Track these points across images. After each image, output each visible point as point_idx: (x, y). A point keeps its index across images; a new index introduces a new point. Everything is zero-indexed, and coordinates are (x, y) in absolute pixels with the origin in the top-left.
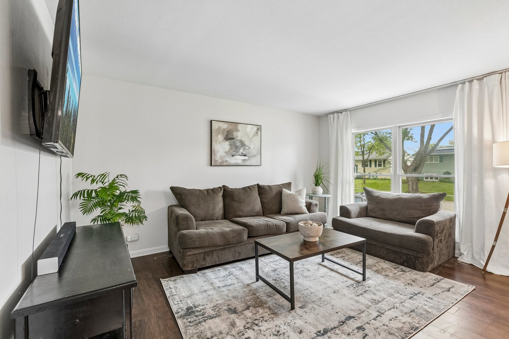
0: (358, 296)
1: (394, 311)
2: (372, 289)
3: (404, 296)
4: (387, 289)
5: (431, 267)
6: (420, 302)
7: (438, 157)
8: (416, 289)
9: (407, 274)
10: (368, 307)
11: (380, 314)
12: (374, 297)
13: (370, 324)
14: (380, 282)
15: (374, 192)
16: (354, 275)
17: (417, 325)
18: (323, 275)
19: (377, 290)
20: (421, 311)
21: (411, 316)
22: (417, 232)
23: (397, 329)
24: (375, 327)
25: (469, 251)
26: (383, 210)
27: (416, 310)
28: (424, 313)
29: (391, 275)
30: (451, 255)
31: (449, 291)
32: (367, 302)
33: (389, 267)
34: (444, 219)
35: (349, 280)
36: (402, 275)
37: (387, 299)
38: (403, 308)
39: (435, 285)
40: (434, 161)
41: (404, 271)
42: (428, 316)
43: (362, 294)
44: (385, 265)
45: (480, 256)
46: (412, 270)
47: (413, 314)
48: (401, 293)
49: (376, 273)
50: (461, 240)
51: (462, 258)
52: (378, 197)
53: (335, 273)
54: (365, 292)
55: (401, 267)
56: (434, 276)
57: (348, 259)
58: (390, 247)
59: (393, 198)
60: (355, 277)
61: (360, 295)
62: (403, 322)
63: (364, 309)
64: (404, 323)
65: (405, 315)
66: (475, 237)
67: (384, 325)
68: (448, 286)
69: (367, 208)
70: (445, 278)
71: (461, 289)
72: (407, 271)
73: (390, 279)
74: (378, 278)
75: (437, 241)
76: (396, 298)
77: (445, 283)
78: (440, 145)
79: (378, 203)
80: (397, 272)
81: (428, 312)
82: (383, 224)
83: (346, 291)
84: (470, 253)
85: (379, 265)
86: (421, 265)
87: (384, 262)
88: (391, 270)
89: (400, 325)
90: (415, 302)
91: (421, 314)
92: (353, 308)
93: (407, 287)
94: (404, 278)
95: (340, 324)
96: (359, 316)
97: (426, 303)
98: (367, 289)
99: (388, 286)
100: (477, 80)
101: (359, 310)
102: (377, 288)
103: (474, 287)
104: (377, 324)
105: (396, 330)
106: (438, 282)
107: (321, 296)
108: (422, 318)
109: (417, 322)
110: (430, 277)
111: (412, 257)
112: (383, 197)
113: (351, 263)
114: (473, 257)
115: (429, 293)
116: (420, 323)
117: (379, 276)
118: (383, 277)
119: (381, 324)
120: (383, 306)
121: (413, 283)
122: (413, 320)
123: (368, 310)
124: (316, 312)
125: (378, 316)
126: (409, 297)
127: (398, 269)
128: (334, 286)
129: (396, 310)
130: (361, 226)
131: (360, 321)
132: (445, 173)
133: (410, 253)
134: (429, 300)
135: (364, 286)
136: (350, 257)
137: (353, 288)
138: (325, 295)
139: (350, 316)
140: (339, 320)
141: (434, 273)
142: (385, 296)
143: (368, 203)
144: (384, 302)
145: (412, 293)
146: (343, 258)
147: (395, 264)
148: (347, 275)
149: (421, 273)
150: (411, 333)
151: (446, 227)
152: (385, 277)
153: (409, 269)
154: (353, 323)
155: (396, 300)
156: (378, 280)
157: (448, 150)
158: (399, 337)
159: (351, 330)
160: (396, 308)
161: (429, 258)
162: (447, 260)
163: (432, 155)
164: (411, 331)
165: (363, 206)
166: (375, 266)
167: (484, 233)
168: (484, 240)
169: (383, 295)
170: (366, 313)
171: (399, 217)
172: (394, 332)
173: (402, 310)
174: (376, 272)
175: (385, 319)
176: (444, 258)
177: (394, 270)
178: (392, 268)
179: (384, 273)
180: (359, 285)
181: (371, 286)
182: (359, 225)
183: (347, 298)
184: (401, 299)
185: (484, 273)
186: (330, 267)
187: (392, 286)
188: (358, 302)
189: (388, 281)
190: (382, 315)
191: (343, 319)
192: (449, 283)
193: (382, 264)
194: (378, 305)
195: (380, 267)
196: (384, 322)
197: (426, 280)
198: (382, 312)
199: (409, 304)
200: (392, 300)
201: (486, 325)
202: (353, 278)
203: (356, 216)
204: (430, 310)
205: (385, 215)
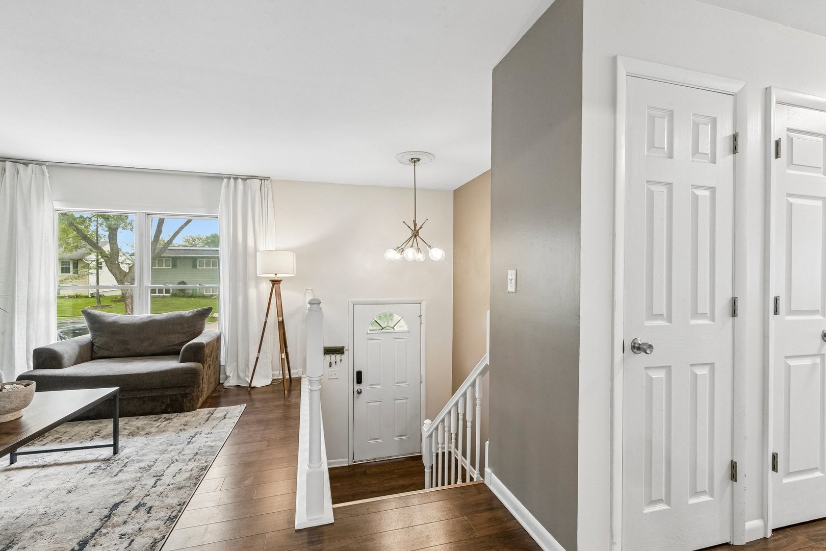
0: (115, 476)
1: (175, 466)
2: (134, 457)
3: (180, 445)
4: (155, 448)
5: (201, 400)
6: (201, 442)
7: (170, 260)
8: (191, 431)
9: (175, 420)
10: (138, 480)
11: (158, 478)
12: (142, 465)
13: (151, 495)
14: (142, 445)
15: (105, 316)
16: (94, 454)
17: (206, 464)
18: (28, 481)
19: (142, 455)
20: (205, 450)
21: (197, 460)
22: (182, 361)
23: (186, 479)
24: (159, 493)
25: (234, 374)
26: (125, 342)
27: (199, 452)
28: (209, 449)
29: (153, 430)
30: (217, 382)
31: (225, 418)
32: (133, 476)
33: (147, 422)
34: (212, 339)
35: (89, 464)
36: (168, 425)
37: (161, 458)
38: (185, 457)
39: (210, 419)
40: (164, 265)
41: (169, 419)
42: (213, 450)
43: (121, 471)
44: (141, 422)
45: (245, 374)
46: (179, 414)
47: (198, 457)
48: (175, 444)
49: (131, 437)
50: (226, 363)
51: (228, 382)
52: (114, 324)
53: (55, 467)
54: (125, 465)
55: (164, 416)
56: (206, 410)
57: (70, 439)
58: (146, 394)
59: (141, 321)
60: (97, 456)
61: (118, 473)
62: (190, 470)
63: (133, 484)
64: (192, 470)
65: (189, 462)
66: (240, 354)
67: (169, 485)
68: (223, 414)
69: (92, 344)
70: (217, 407)
71: (236, 412)
72: (173, 417)
73: (154, 435)
74: (136, 442)
75: (206, 366)
76: (171, 451)
77: (219, 412)
78: (174, 242)
79: (114, 333)
80: (160, 423)
81: (212, 446)
82: (129, 364)
83: (91, 481)
84: (236, 374)
85: (130, 426)
86: (190, 402)
87: (137, 419)
88: (151, 424)
89: (187, 475)
90: (195, 444)
91: (206, 452)
92: (116, 493)
93: (180, 434)
94: (172, 426)
95: (104, 522)
96: (130, 496)
97: (207, 440)
98: (126, 461)
99: (156, 444)
100: (242, 179)
101: (126, 489)
102: (141, 453)
103: (246, 404)
104: (159, 489)
105: (185, 482)
106: (212, 414)
107: (42, 511)
108: (208, 455)
109: (204, 461)
110: (202, 413)
111: (178, 396)
112: (124, 322)
113: (80, 441)
114: (239, 377)
115: (206, 429)
116: (208, 460)
117: (136, 439)
118: (143, 437)
119: (165, 487)
120: (158, 467)
121: (186, 427)
122: (200, 462)
123: (140, 483)
124: (48, 534)
125: (157, 481)
126: (187, 443)
127: (160, 420)
128: (65, 485)
129: (176, 463)
130: (90, 375)
131: (134, 499)
132: (180, 283)
133: (176, 391)
134: (209, 436)
135: (119, 459)
136: (73, 434)
137: (101, 471)
138: (53, 504)
139: (115, 504)
140: (99, 517)
141: (205, 408)
142: (157, 456)
143: (94, 337)
144: (158, 463)
145: (188, 437)
146: (59, 440)
147: (154, 416)
148: (80, 460)
149: (191, 413)
150: (202, 475)
151: (214, 349)
152: (147, 436)
153: (175, 415)
154: (125, 508)
155: (172, 454)
156: (137, 444)
157: (185, 251)
158: (192, 485)
159: (125, 518)
160: (175, 461)
161: (199, 391)
162: (214, 388)
163: (162, 257)
164: (202, 473)
165: (85, 343)
166: (125, 429)
167: (249, 348)
168: (249, 355)
169: (153, 456)
170: (139, 487)
171: (153, 349)
172: (183, 485)
173: (184, 460)
174: (129, 436)
175: (167, 479)
176: (212, 387)
177: (155, 422)
178: (152, 422)
179: (143, 433)
180: (111, 462)
181: (130, 455)
182: (86, 375)
183: (99, 488)
184: (178, 450)
185: (250, 390)
186: (35, 464)
187: (161, 441)
188: (120, 482)
189: (153, 438)
190: (162, 478)
191: (106, 512)
192: (223, 411)
193: (134, 423)
194: (151, 471)
195: (133, 428)
196: (168, 483)
197: (199, 417)
198: (160, 474)
199: (189, 451)
200: (167, 456)
201: (262, 432)
202: (95, 458)
203: (72, 362)
204: (213, 444)
205: (129, 350)
